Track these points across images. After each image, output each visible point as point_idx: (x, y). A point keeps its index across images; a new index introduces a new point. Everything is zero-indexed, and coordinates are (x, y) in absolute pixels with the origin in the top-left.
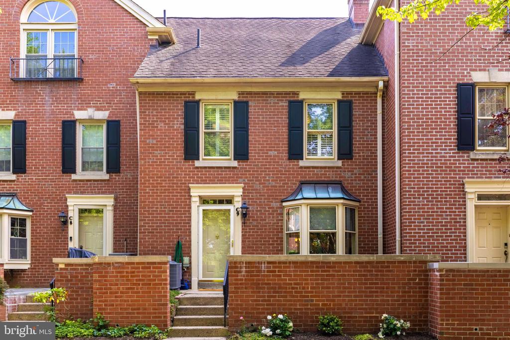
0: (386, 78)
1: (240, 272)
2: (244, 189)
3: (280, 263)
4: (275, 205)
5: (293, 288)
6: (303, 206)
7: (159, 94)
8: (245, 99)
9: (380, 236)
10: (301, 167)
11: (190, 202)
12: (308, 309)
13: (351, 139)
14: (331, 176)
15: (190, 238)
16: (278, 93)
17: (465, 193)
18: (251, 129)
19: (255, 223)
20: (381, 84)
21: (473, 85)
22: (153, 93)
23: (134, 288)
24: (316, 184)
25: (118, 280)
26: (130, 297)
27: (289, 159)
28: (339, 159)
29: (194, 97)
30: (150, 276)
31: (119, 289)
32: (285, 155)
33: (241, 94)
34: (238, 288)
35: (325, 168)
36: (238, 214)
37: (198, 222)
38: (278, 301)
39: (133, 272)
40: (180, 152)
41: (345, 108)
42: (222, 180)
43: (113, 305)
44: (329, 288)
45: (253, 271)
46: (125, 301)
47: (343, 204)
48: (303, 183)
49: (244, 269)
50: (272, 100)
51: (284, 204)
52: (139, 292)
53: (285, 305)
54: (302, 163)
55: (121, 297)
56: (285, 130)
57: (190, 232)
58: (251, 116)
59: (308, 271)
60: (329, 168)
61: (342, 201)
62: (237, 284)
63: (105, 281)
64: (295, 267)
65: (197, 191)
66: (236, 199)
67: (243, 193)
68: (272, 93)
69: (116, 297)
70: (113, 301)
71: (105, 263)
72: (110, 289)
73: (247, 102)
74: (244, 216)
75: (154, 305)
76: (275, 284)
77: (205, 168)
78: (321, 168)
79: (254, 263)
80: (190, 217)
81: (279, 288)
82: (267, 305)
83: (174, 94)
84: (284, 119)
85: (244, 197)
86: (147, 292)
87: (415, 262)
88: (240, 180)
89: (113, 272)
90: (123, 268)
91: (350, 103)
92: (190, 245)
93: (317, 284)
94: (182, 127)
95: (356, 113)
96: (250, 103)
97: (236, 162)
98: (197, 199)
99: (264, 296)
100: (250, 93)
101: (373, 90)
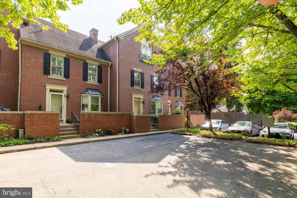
0: (112, 63)
1: (85, 117)
2: (67, 88)
3: (97, 114)
4: (78, 95)
5: (100, 122)
6: (89, 96)
7: (32, 47)
8: (68, 58)
9: (109, 106)
10: (87, 84)
11: (46, 90)
12: (104, 127)
13: (101, 77)
14: (95, 87)
15: (45, 104)
16: (80, 59)
17: (132, 97)
18: (70, 68)
19: (71, 100)
20: (110, 64)
21: (134, 71)
22: (30, 46)
23: (46, 123)
24: (92, 89)
25: (39, 120)
26: (44, 126)
27: (83, 80)
28: (98, 83)
29: (48, 52)
30: (53, 118)
31: (39, 123)
32: (82, 79)
33: (67, 55)
34: (85, 122)
35: (94, 85)
36: (65, 97)
37: (49, 98)
38: (96, 125)
39: (46, 117)
40: (42, 71)
41: (100, 68)
42: (59, 84)
43: (36, 130)
44: (110, 121)
45: (89, 117)
46: (42, 128)
47: (101, 97)
48: (87, 89)
49: (87, 116)
50: (78, 61)
51: (81, 95)
52: (48, 125)
53: (98, 127)
54: (87, 82)
55: (40, 126)
56: (82, 71)
57: (45, 102)
58: (71, 64)
59: (104, 117)
60: (95, 85)
61: (101, 96)
62: (84, 121)
63: (33, 120)
64: (101, 115)
65: (49, 87)
66: (65, 91)
67: (67, 89)
68: (78, 58)
69: (37, 127)
70: (36, 128)
71: (33, 114)
72: (35, 124)
73: (69, 59)
74: (67, 97)
75: (54, 129)
76: (96, 120)
77: (52, 79)
78: (93, 85)
79: (90, 114)
80: (46, 96)
81: (97, 122)
82: (93, 127)
83: (39, 48)
84: (82, 67)
85: (67, 91)
86: (51, 124)
87: (129, 114)
88: (66, 85)
89: (36, 117)
90: (41, 116)
91: (101, 67)
92: (45, 107)
93: (107, 120)
94: (43, 62)
95: (103, 70)
96: (70, 60)
97: (65, 78)
98: (49, 90)
99: (92, 124)
100: (70, 56)
101: (107, 65)
